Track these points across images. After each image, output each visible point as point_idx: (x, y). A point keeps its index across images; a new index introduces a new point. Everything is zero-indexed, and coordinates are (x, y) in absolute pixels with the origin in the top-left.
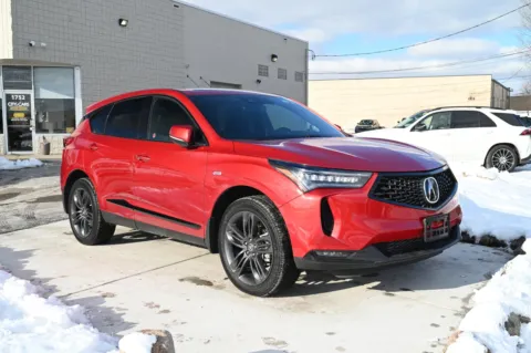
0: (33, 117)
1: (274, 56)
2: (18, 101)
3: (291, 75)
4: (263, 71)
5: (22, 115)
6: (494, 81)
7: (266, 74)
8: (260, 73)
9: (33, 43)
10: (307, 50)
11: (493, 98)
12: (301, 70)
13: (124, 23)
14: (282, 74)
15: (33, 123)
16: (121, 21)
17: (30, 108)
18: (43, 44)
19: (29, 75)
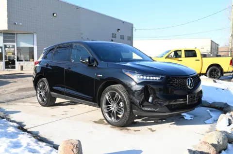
0: (16, 54)
1: (119, 30)
2: (9, 48)
3: (126, 38)
4: (114, 36)
5: (11, 54)
6: (212, 41)
7: (115, 37)
8: (113, 37)
9: (16, 23)
10: (132, 27)
11: (211, 48)
12: (130, 36)
13: (55, 15)
14: (122, 37)
15: (16, 57)
16: (54, 14)
17: (14, 51)
18: (21, 24)
19: (14, 37)
